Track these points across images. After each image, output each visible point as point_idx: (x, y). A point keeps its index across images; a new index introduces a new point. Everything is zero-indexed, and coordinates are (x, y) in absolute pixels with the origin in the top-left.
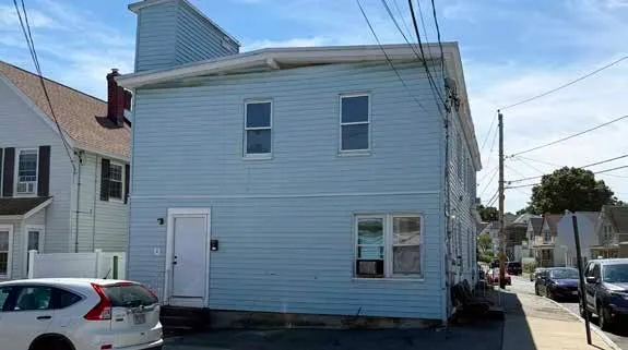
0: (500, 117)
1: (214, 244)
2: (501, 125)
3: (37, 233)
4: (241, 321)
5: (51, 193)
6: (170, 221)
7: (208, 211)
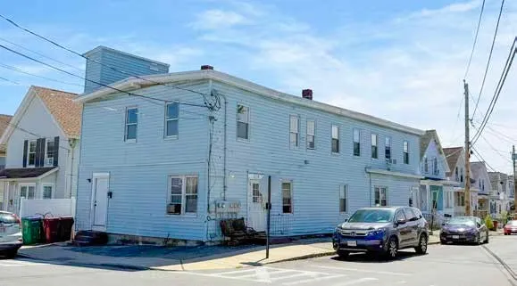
0: (466, 86)
1: (110, 194)
2: (467, 93)
3: (51, 188)
4: (121, 240)
5: (59, 164)
6: (93, 180)
7: (108, 174)
